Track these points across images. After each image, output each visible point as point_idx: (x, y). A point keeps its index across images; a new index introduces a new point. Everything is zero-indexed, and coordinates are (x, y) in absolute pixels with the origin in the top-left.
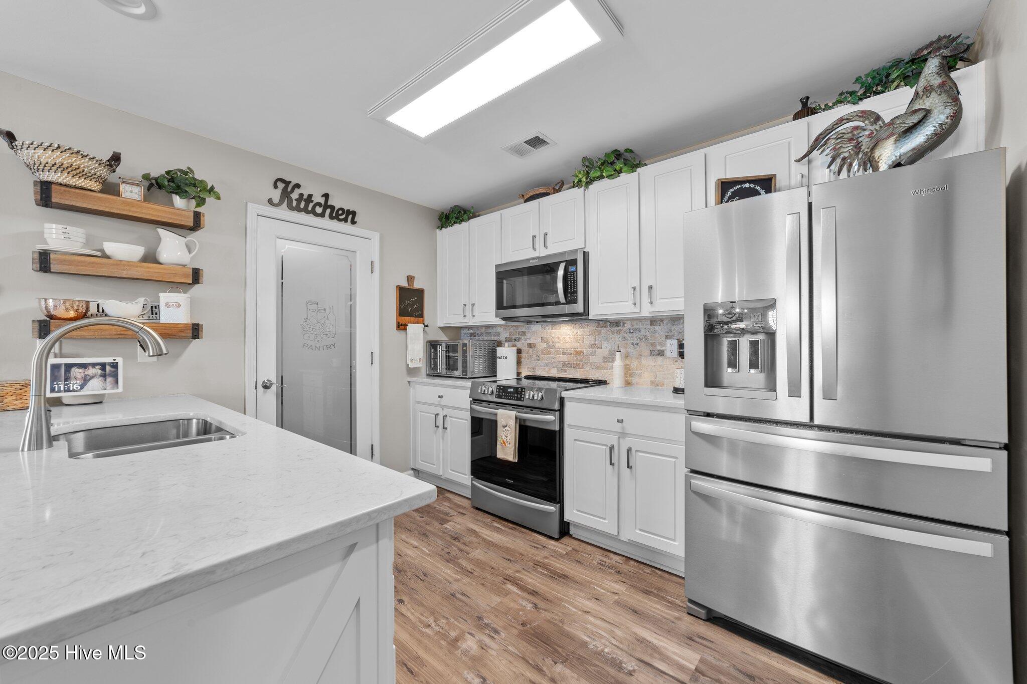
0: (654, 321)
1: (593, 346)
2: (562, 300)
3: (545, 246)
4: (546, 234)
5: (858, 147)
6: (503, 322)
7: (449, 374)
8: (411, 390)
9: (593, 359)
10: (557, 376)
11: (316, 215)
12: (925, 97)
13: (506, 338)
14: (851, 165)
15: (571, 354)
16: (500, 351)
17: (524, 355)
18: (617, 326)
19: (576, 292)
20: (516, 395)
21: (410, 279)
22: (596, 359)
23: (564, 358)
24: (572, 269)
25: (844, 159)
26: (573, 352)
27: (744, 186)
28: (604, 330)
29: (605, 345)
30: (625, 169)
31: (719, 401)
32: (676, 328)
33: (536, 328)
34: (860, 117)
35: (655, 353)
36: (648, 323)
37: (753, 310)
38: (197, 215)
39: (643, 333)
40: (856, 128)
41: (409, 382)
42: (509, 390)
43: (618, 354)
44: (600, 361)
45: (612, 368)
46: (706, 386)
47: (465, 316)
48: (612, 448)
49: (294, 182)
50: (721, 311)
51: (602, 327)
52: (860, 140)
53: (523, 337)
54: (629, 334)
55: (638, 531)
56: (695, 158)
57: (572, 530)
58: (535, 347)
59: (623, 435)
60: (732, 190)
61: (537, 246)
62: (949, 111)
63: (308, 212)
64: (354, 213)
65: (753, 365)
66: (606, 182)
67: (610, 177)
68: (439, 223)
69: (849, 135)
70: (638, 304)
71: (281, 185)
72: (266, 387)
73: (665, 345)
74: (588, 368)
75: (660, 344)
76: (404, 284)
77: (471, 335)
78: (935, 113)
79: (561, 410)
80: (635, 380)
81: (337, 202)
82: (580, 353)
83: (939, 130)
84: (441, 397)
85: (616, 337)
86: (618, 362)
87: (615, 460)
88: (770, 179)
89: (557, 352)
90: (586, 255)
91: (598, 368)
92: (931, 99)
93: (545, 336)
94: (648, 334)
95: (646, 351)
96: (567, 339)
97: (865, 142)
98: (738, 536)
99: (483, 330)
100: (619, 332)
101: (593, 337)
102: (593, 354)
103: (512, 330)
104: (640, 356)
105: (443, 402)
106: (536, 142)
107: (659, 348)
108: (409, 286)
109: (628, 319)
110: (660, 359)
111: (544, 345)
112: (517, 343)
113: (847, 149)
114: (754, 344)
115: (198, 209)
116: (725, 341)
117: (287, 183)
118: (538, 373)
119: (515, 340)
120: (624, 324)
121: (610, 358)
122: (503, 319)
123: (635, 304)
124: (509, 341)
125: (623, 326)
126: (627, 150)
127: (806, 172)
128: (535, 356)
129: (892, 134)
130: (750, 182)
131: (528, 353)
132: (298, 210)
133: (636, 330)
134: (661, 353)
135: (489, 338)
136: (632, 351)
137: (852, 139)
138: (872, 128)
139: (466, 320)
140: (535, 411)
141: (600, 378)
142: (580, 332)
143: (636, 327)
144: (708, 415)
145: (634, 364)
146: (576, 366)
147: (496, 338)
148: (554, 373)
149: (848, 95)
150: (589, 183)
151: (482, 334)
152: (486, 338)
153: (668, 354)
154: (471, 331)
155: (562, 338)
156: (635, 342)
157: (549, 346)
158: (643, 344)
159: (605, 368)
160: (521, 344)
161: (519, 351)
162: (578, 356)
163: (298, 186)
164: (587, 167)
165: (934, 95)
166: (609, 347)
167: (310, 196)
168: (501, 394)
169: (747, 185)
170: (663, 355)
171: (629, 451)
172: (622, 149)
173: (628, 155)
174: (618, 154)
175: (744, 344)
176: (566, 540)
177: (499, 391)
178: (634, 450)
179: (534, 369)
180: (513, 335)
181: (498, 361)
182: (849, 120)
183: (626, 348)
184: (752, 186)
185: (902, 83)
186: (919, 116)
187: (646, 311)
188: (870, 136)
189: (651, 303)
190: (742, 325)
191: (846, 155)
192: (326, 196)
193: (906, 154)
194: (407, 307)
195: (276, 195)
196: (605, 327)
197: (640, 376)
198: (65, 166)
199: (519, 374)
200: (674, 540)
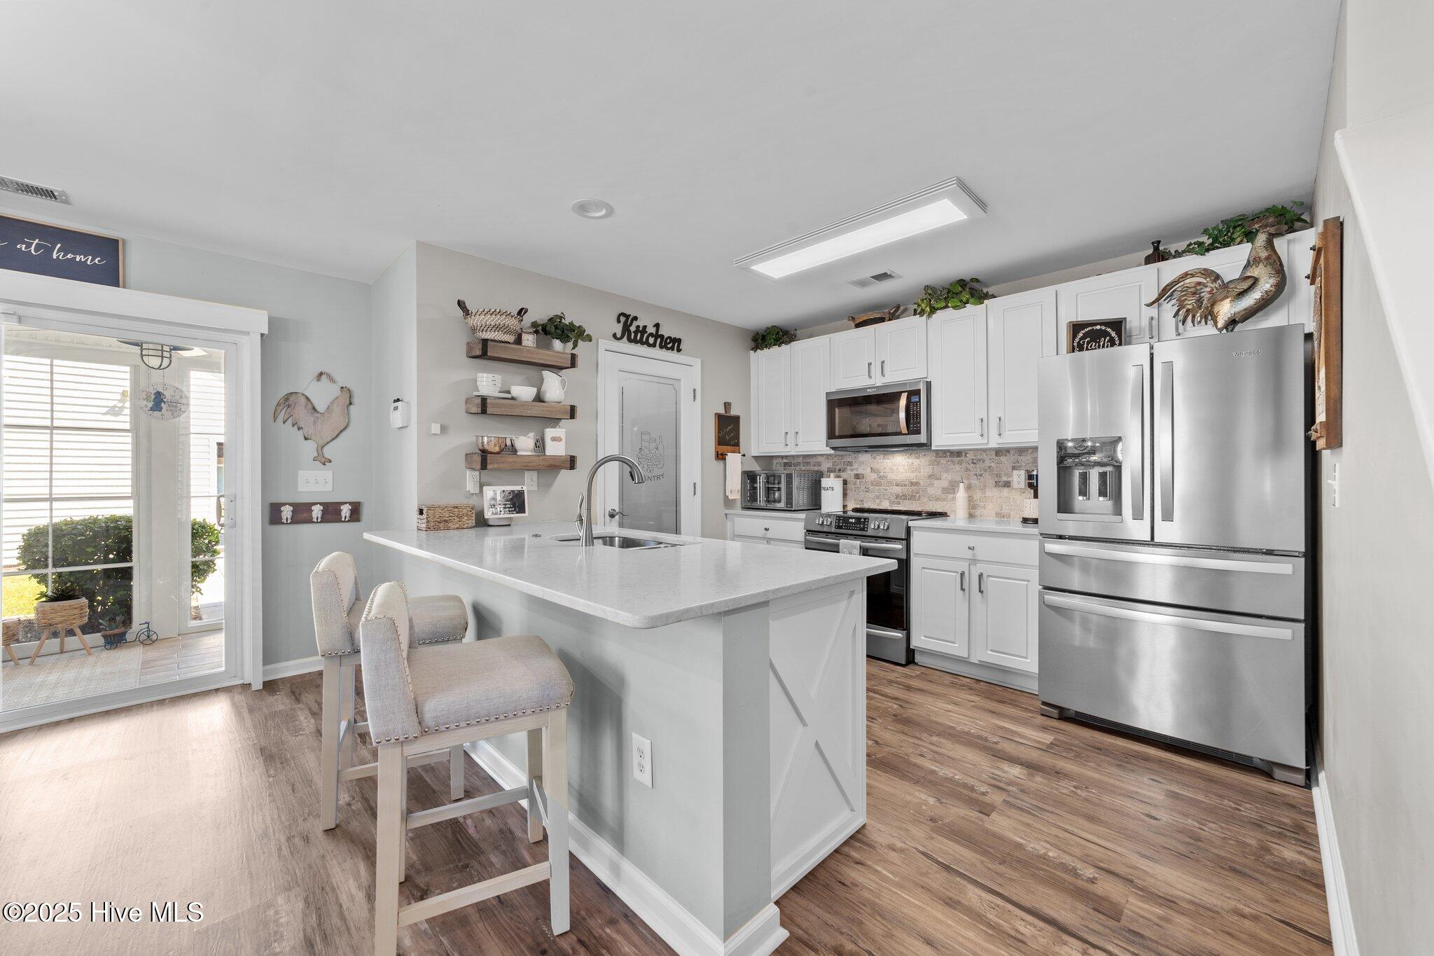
0: (999, 452)
1: (930, 477)
2: (905, 430)
3: (883, 374)
4: (883, 362)
5: (1200, 301)
6: (832, 452)
7: (770, 506)
8: (729, 524)
9: (931, 491)
10: (890, 508)
11: (650, 345)
12: (1254, 267)
13: (828, 468)
14: (1194, 317)
15: (905, 485)
16: (825, 482)
17: (849, 486)
18: (959, 456)
19: (920, 423)
20: (859, 526)
21: (727, 406)
22: (935, 490)
23: (898, 490)
24: (915, 399)
25: (1188, 311)
26: (907, 483)
27: (1095, 328)
28: (943, 461)
29: (944, 475)
30: (972, 300)
31: (1069, 525)
32: (1025, 459)
33: (865, 457)
34: (1202, 274)
35: (1000, 484)
36: (994, 453)
37: (1104, 444)
38: (573, 357)
39: (987, 463)
40: (1199, 283)
41: (726, 514)
42: (851, 520)
43: (961, 485)
44: (939, 493)
45: (954, 499)
46: (1059, 512)
47: (787, 445)
48: (962, 574)
49: (633, 315)
50: (1070, 444)
51: (940, 457)
52: (1202, 295)
53: (849, 468)
54: (972, 465)
55: (990, 652)
56: (1044, 295)
57: (918, 658)
58: (863, 478)
59: (974, 561)
60: (1083, 332)
61: (873, 374)
62: (1272, 281)
63: (642, 343)
64: (679, 341)
65: (1102, 493)
66: (950, 311)
67: (955, 307)
68: (753, 344)
69: (1192, 290)
70: (985, 436)
71: (623, 319)
72: (612, 516)
73: (1011, 476)
74: (925, 500)
75: (1005, 475)
76: (722, 411)
77: (785, 464)
78: (1262, 281)
79: (908, 539)
80: (978, 512)
81: (666, 331)
82: (917, 484)
83: (1266, 296)
84: (766, 529)
85: (958, 467)
86: (961, 494)
87: (966, 586)
88: (1121, 322)
89: (890, 483)
90: (929, 385)
91: (937, 499)
92: (1258, 269)
93: (875, 466)
94: (993, 465)
95: (991, 482)
96: (901, 470)
97: (1206, 296)
98: (1092, 642)
99: (800, 460)
100: (960, 463)
101: (931, 467)
102: (931, 485)
103: (836, 459)
104: (983, 488)
105: (769, 534)
106: (883, 277)
107: (1005, 479)
108: (726, 413)
109: (970, 450)
110: (1006, 490)
111: (874, 476)
112: (841, 474)
113: (1190, 303)
114: (1103, 476)
115: (574, 352)
116: (1077, 473)
117: (627, 316)
118: (866, 505)
119: (840, 470)
120: (966, 454)
121: (952, 488)
122: (833, 448)
123: (982, 435)
124: (832, 472)
125: (966, 456)
126: (972, 280)
127: (1155, 315)
128: (863, 487)
129: (1226, 297)
130: (1101, 324)
131: (855, 484)
132: (635, 341)
133: (980, 460)
134: (1007, 484)
135: (808, 468)
136: (975, 482)
137: (1195, 293)
138: (1213, 286)
139: (787, 449)
140: (880, 540)
141: (939, 510)
142: (916, 462)
143: (979, 457)
144: (1061, 537)
145: (978, 495)
146: (912, 498)
147: (816, 469)
148: (886, 505)
149: (1196, 246)
150: (933, 310)
151: (799, 464)
152: (804, 468)
153: (1015, 485)
154: (785, 461)
155: (895, 468)
156: (978, 473)
157: (880, 477)
158: (987, 476)
159: (944, 500)
160: (849, 474)
161: (845, 483)
162: (913, 488)
163: (635, 318)
164: (930, 294)
165: (1261, 265)
166: (950, 478)
167: (645, 327)
168: (841, 524)
169: (1098, 327)
170: (1010, 486)
171: (981, 576)
172: (967, 278)
173: (975, 285)
174: (962, 283)
175: (1094, 475)
176: (911, 666)
177: (839, 521)
178: (985, 576)
179: (862, 501)
180: (838, 465)
181: (823, 492)
182: (1193, 276)
183: (968, 479)
184: (1103, 328)
185: (1245, 240)
186: (1249, 282)
187: (993, 444)
188: (1210, 292)
189: (1000, 435)
190: (1094, 458)
191: (1190, 307)
192: (657, 326)
193: (1239, 313)
194: (724, 436)
195: (618, 329)
196: (945, 457)
197: (984, 507)
198: (501, 325)
199: (844, 506)
200: (1026, 658)
